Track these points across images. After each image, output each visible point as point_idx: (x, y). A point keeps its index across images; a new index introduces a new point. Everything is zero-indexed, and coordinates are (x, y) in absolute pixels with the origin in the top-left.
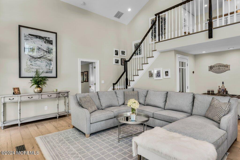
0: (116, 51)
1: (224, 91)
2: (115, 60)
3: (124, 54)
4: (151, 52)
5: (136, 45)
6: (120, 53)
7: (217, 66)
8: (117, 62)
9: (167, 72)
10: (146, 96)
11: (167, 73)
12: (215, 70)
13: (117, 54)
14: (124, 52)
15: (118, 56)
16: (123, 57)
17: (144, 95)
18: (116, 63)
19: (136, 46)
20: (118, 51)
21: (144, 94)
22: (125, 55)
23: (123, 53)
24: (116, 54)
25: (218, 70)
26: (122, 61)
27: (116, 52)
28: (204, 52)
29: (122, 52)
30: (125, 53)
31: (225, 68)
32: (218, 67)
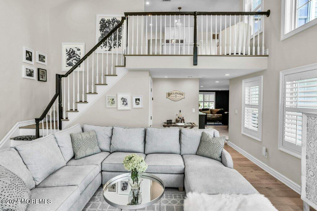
0: (27, 52)
1: (182, 120)
2: (26, 69)
3: (44, 61)
4: (112, 68)
5: (70, 51)
6: (35, 58)
7: (174, 93)
8: (30, 74)
9: (139, 100)
10: (111, 138)
11: (137, 101)
12: (173, 98)
13: (30, 58)
14: (44, 57)
15: (33, 63)
16: (42, 65)
17: (107, 136)
18: (28, 75)
19: (68, 51)
20: (31, 53)
21: (106, 134)
22: (46, 63)
23: (42, 58)
24: (27, 59)
25: (175, 98)
26: (40, 73)
27: (28, 54)
28: (166, 77)
29: (40, 56)
30: (46, 60)
31: (180, 95)
32: (175, 95)
